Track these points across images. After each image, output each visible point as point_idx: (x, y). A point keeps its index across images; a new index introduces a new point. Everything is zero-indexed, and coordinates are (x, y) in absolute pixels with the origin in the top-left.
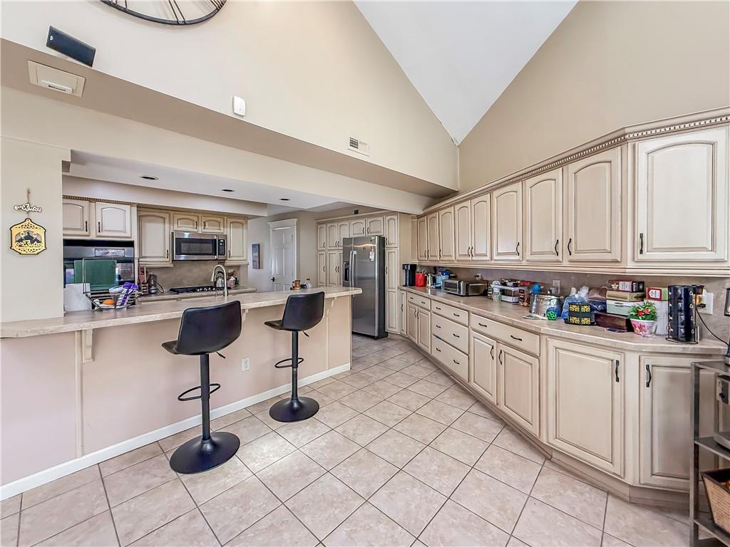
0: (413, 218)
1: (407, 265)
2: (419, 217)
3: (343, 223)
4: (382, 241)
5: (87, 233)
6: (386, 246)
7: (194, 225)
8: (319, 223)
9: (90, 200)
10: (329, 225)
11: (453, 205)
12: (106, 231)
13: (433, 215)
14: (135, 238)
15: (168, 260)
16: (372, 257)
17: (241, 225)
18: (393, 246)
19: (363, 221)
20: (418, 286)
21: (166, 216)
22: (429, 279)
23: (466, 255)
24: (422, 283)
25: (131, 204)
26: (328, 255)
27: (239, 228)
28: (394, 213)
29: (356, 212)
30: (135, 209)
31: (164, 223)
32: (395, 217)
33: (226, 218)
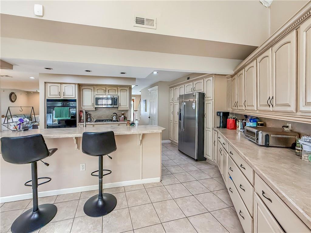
0: (228, 78)
1: (221, 112)
2: (232, 76)
3: (181, 86)
4: (202, 96)
5: (60, 97)
6: (205, 99)
7: (104, 91)
8: (170, 88)
9: (61, 83)
10: (175, 88)
11: (255, 58)
12: (66, 95)
13: (241, 72)
14: (77, 98)
15: (93, 107)
16: (194, 107)
17: (126, 91)
18: (209, 99)
19: (191, 83)
20: (228, 129)
21: (92, 88)
22: (239, 124)
23: (265, 106)
24: (233, 127)
25: (75, 84)
26: (174, 105)
27: (124, 92)
28: (211, 75)
29: (188, 78)
30: (77, 86)
31: (92, 91)
32: (211, 78)
33: (118, 87)
